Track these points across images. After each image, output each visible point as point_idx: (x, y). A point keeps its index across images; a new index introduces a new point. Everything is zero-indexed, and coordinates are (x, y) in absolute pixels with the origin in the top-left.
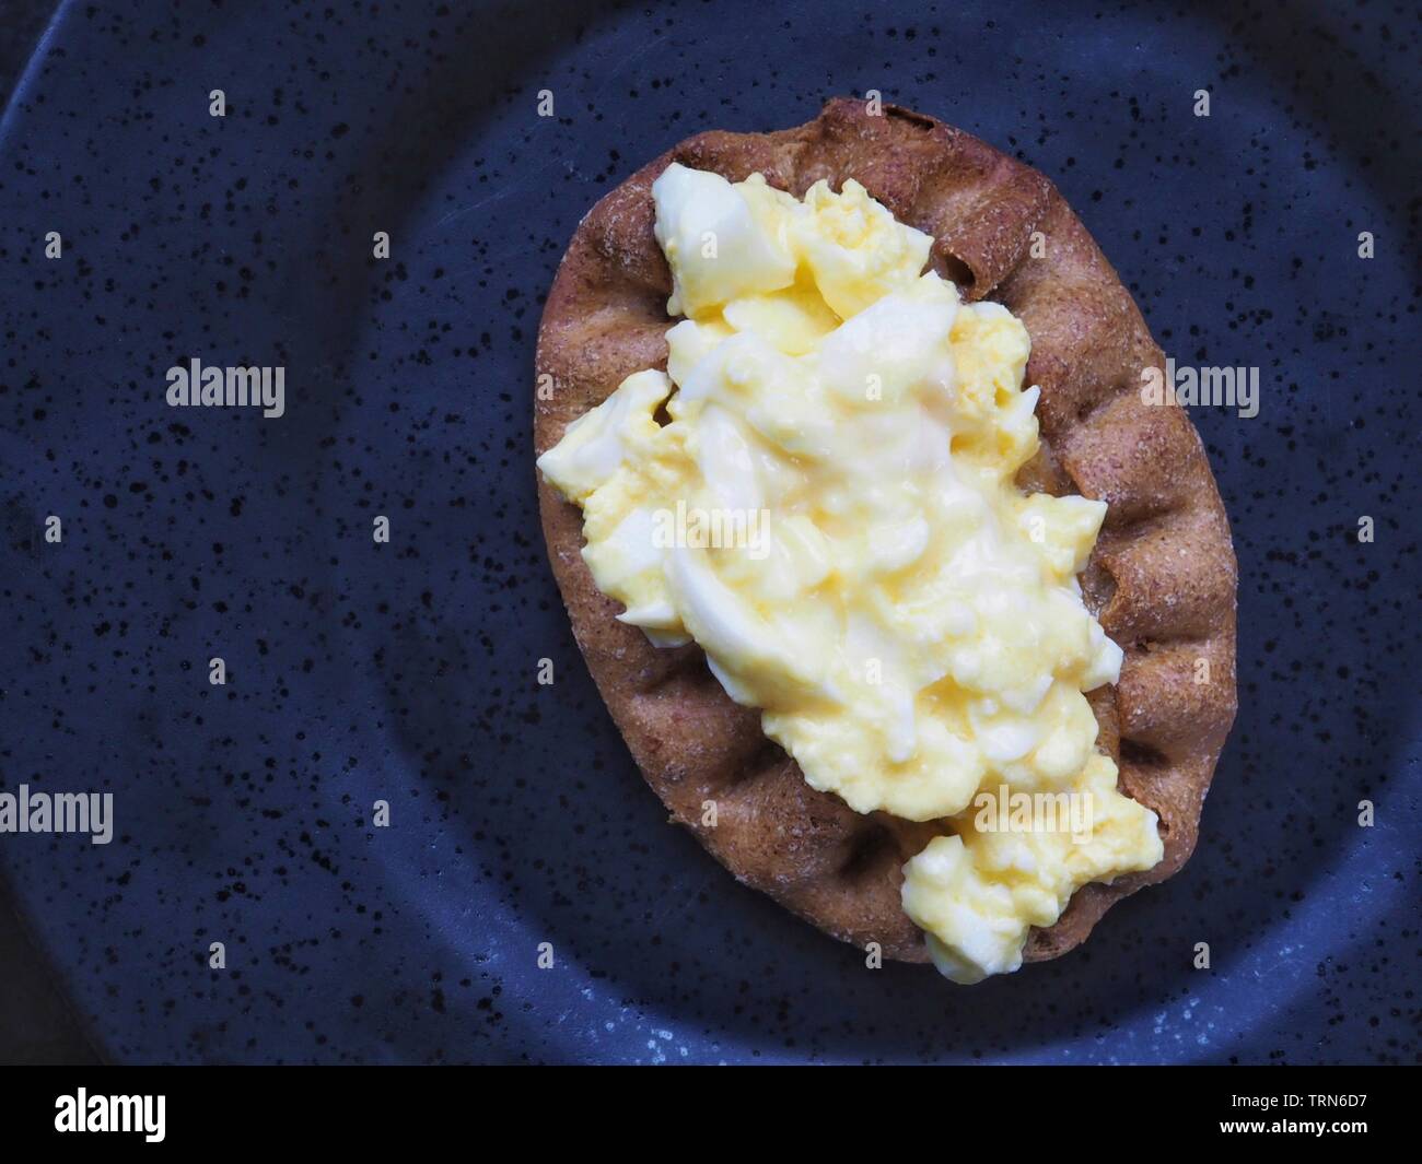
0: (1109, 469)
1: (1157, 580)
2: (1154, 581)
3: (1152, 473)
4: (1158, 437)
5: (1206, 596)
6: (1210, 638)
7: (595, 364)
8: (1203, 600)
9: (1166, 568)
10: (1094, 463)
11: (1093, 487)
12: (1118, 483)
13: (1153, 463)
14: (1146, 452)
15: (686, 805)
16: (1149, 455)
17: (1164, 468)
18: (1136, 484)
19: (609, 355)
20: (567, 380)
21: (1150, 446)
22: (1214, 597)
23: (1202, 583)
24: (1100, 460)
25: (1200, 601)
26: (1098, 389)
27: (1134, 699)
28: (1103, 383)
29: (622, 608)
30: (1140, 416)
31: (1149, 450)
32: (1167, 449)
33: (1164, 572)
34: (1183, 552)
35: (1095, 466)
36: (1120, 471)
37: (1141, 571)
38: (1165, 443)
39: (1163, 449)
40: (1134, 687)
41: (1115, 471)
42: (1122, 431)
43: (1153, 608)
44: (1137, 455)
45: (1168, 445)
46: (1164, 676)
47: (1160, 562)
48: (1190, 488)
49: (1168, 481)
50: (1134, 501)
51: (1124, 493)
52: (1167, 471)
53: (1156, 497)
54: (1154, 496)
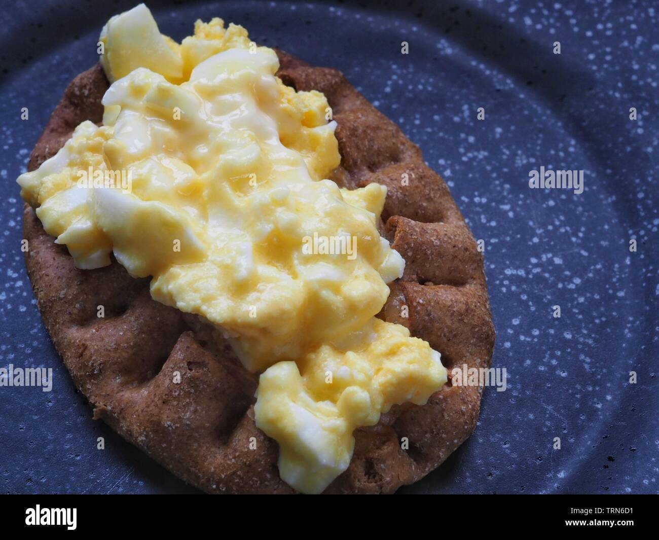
8: (459, 249)
16: (413, 176)
25: (457, 249)
26: (378, 153)
48: (444, 205)
49: (428, 195)
50: (407, 204)
51: (399, 193)
52: (427, 188)
53: (422, 204)
54: (420, 203)
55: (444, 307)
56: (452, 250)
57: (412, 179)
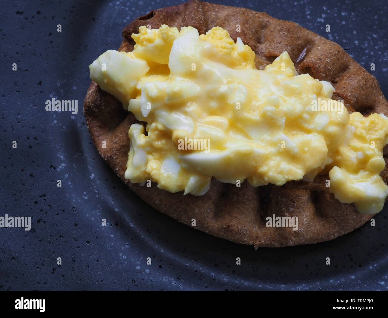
0: (279, 45)
1: (319, 58)
2: (318, 59)
3: (291, 37)
4: (283, 27)
5: (336, 53)
6: (349, 65)
7: (119, 142)
8: (337, 54)
9: (319, 54)
10: (274, 47)
11: (279, 52)
12: (285, 46)
13: (289, 35)
14: (284, 33)
15: (255, 238)
16: (286, 33)
17: (293, 34)
18: (290, 43)
19: (120, 135)
20: (115, 154)
21: (284, 31)
22: (339, 52)
23: (332, 50)
24: (274, 45)
25: (336, 55)
26: (257, 32)
27: (344, 92)
28: (256, 29)
29: (183, 191)
30: (274, 28)
31: (284, 32)
32: (289, 29)
33: (319, 55)
34: (319, 48)
35: (275, 48)
36: (282, 43)
37: (313, 59)
38: (287, 27)
39: (288, 29)
40: (341, 89)
41: (281, 44)
42: (273, 35)
43: (325, 66)
44: (283, 36)
45: (288, 27)
46: (347, 81)
47: (316, 54)
48: (305, 35)
49: (297, 37)
50: (294, 49)
51: (289, 48)
52: (295, 34)
53: (299, 43)
54: (298, 43)
55: (357, 87)
56: (336, 58)
57: (286, 35)
